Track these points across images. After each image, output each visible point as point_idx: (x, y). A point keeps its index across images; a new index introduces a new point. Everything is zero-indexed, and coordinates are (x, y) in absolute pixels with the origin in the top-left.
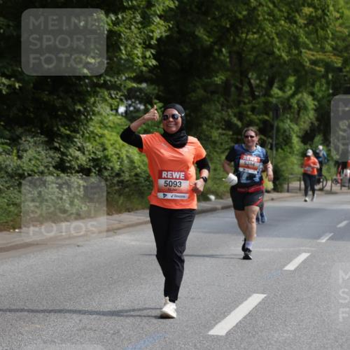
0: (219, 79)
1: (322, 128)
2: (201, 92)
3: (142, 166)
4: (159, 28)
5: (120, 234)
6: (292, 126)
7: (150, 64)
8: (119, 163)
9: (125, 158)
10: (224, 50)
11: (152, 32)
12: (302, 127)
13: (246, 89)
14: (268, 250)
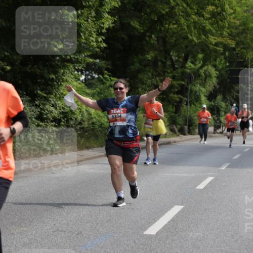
0: (150, 56)
1: (222, 90)
2: (137, 65)
3: (97, 117)
4: (108, 21)
5: (82, 165)
6: (201, 89)
7: (102, 46)
8: (80, 115)
9: (85, 111)
10: (153, 36)
11: (103, 24)
12: (208, 89)
13: (169, 63)
14: (185, 175)
